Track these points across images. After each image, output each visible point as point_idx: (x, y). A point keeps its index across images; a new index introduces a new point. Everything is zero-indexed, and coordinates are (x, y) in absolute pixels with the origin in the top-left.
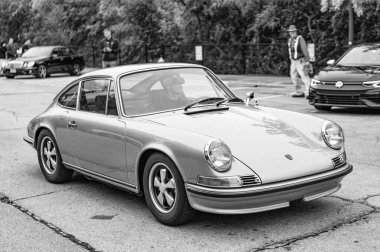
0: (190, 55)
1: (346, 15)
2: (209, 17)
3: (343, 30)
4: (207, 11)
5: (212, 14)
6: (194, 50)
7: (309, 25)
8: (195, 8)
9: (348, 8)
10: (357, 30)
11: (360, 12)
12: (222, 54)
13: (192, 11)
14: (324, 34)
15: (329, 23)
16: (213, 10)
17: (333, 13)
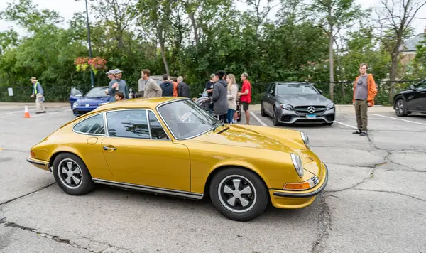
0: (5, 93)
1: (90, 73)
2: (14, 73)
3: (89, 80)
4: (13, 69)
5: (16, 71)
6: (7, 90)
7: (72, 78)
8: (5, 67)
9: (90, 70)
10: (95, 80)
11: (96, 72)
12: (25, 92)
13: (4, 70)
14: (79, 82)
15: (82, 77)
16: (17, 68)
17: (83, 72)
